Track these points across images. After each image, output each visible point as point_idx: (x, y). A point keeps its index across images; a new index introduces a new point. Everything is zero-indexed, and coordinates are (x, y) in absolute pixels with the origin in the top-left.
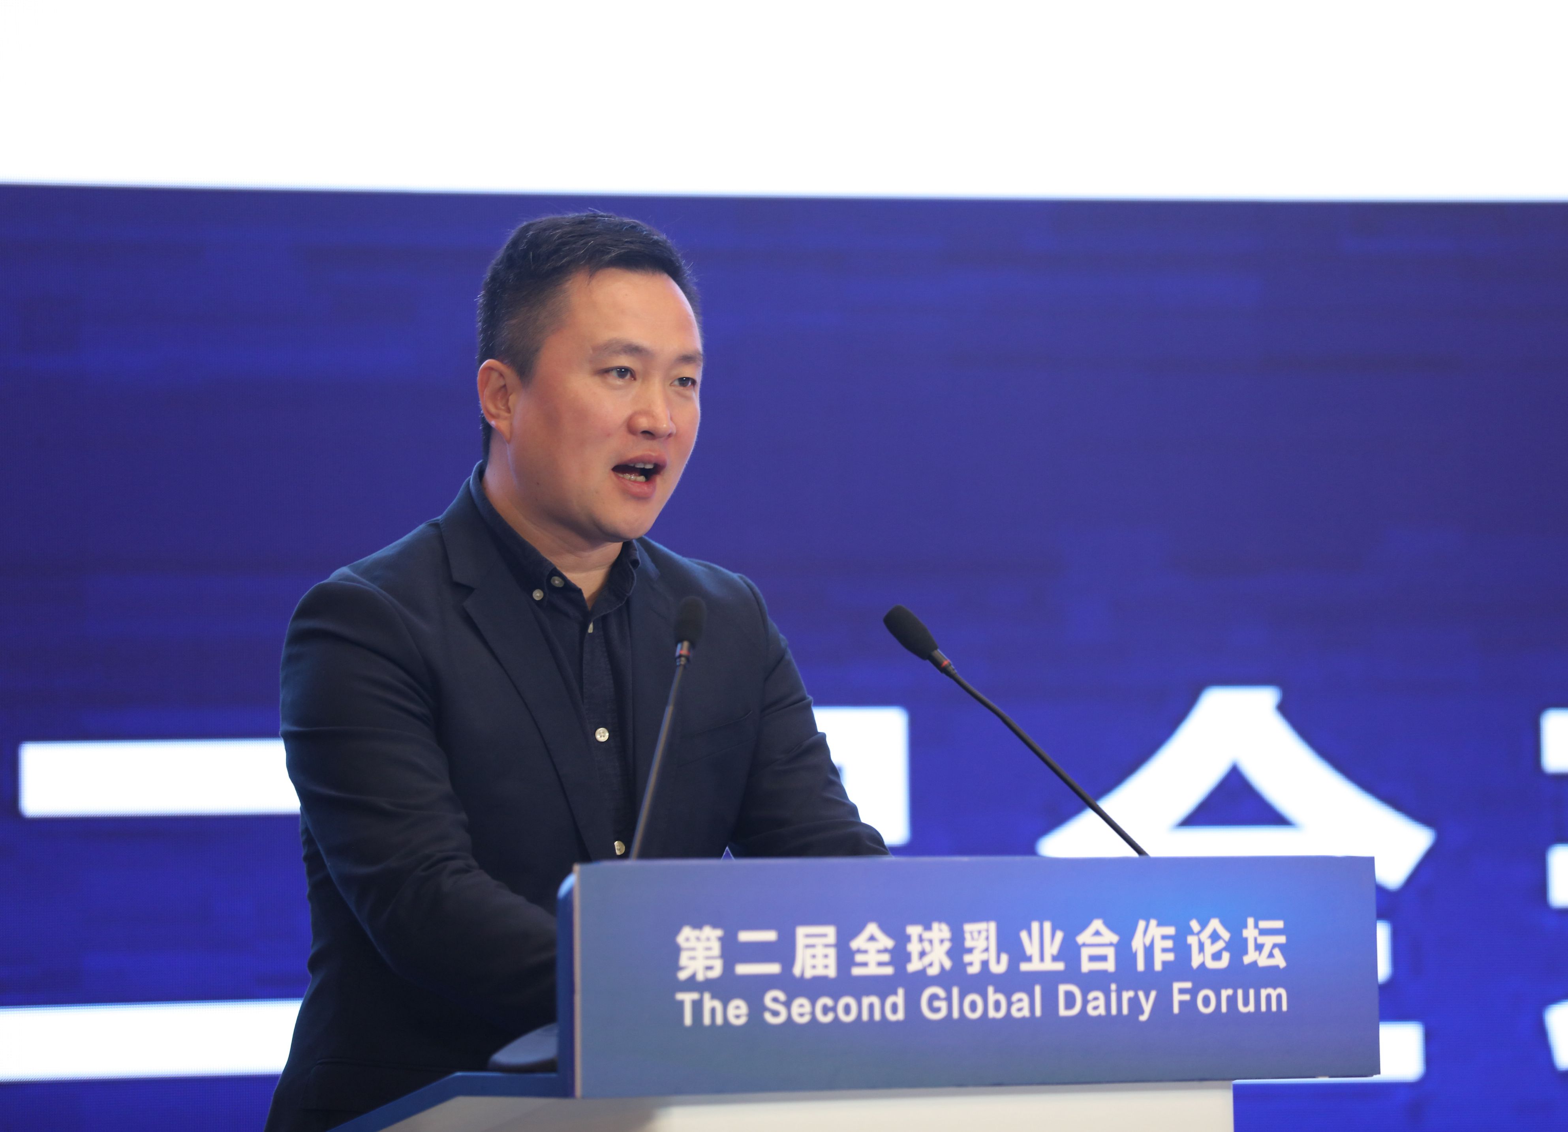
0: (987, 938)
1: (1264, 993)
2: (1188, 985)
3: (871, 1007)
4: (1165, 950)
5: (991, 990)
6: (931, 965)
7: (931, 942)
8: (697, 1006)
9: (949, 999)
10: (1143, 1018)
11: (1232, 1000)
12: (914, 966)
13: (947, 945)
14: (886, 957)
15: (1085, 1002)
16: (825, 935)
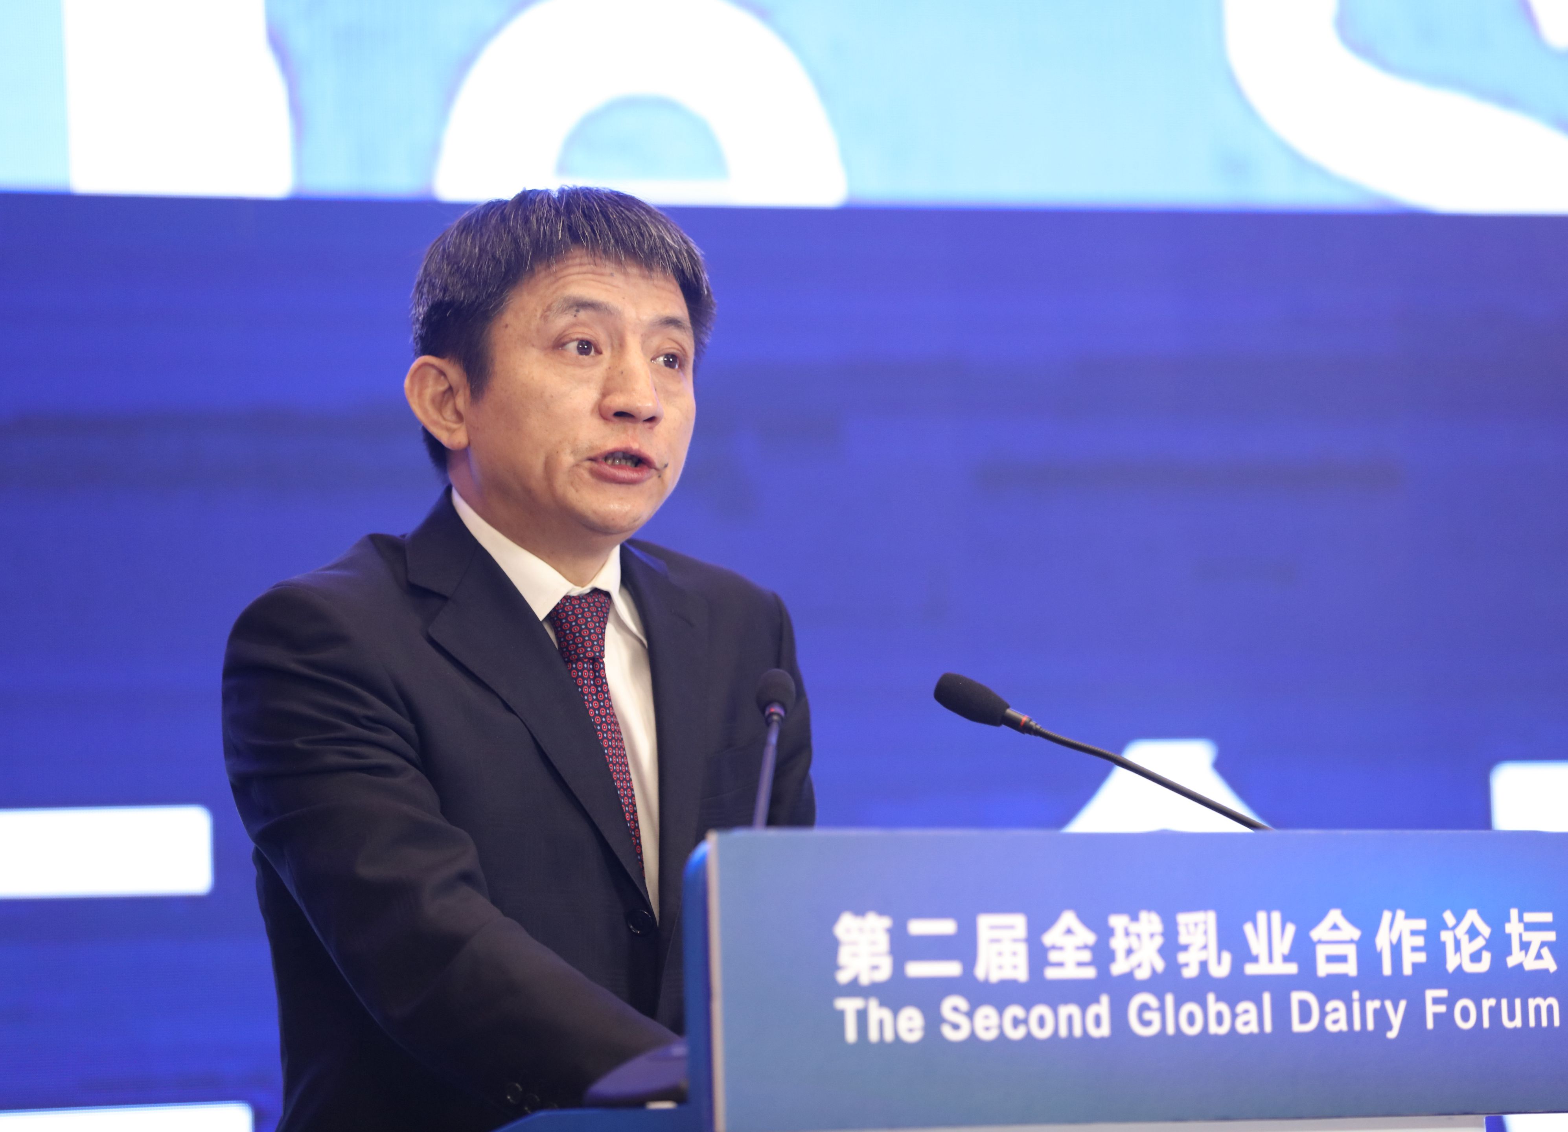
0: (1206, 932)
1: (1532, 1003)
2: (1443, 993)
3: (1070, 1019)
4: (1415, 949)
5: (1211, 997)
6: (1139, 966)
7: (1138, 936)
8: (862, 1016)
9: (1162, 1009)
10: (1392, 1034)
11: (1495, 1012)
12: (1118, 968)
13: (1159, 941)
14: (1086, 956)
15: (1323, 1014)
16: (1011, 927)
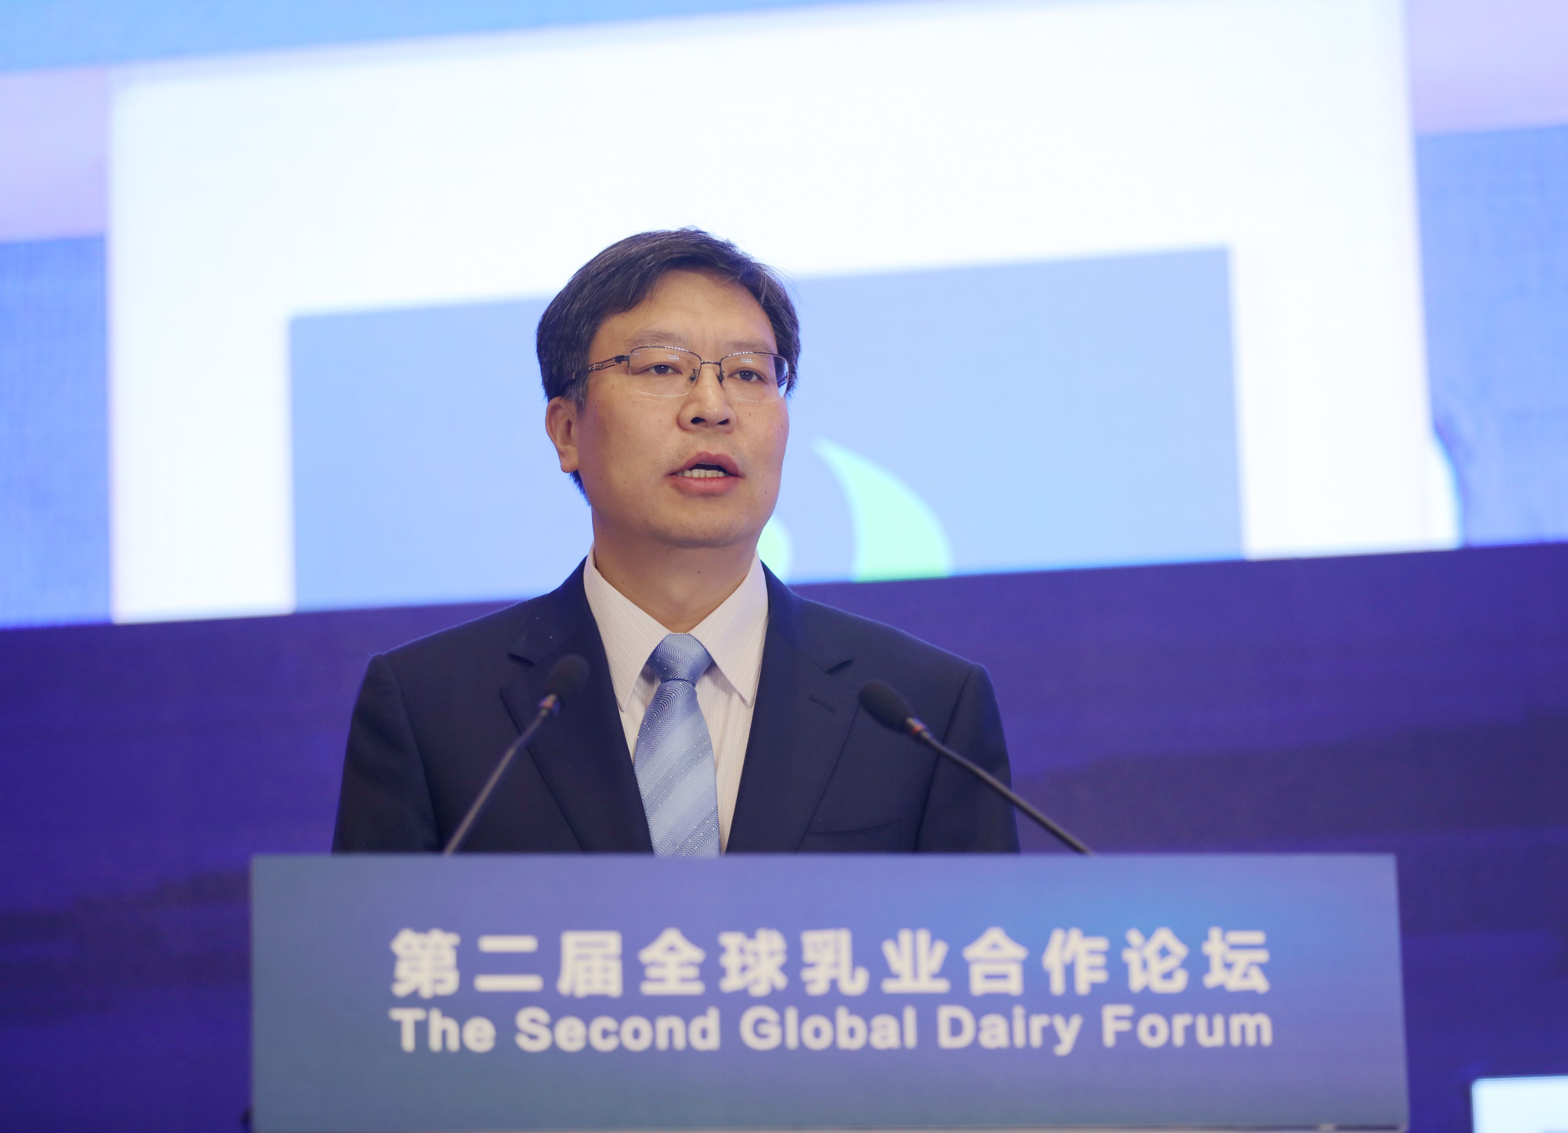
0: (837, 950)
1: (1236, 1021)
2: (1126, 1010)
3: (671, 1032)
4: (1093, 968)
5: (842, 1013)
6: (756, 983)
7: (755, 955)
8: (422, 1028)
9: (782, 1023)
10: (1063, 1051)
11: (1190, 1031)
12: (730, 985)
13: (780, 959)
14: (693, 972)
15: (978, 1029)
16: (603, 945)
